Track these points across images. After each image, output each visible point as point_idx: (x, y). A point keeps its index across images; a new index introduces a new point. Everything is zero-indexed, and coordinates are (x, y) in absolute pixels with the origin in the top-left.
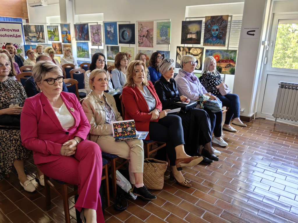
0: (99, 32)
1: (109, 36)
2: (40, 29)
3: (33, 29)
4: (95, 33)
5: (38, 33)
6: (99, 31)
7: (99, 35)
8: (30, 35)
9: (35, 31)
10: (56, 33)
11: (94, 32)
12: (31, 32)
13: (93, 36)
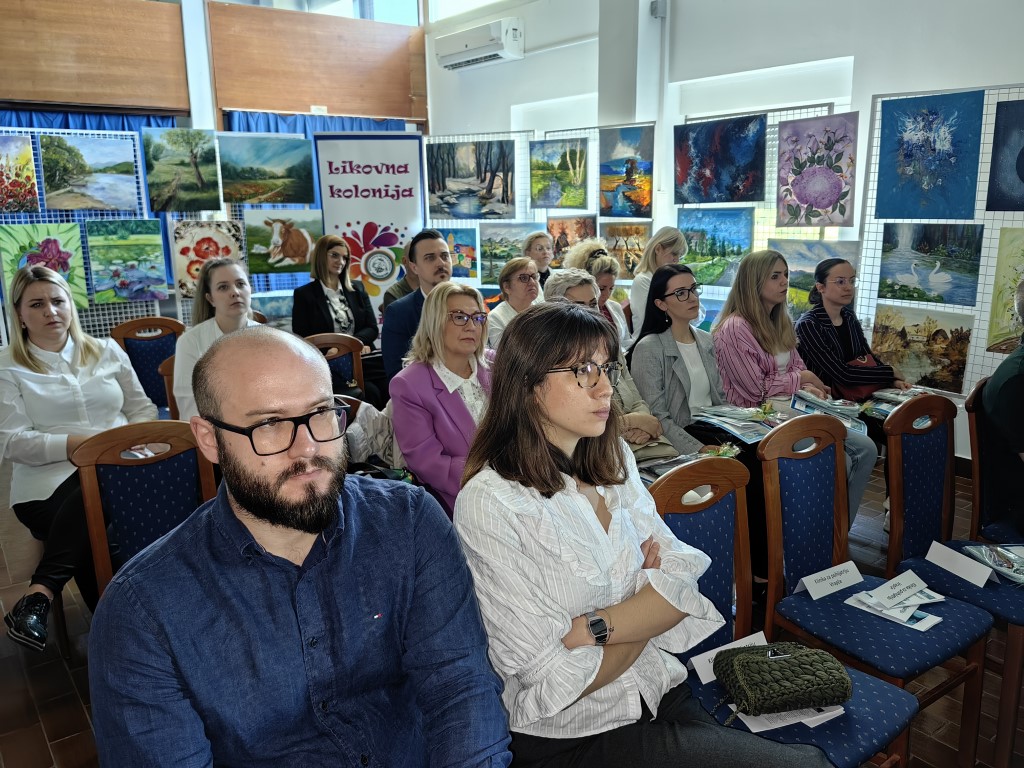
0: (839, 156)
1: (910, 170)
2: (497, 159)
3: (466, 159)
4: (812, 161)
5: (488, 175)
6: (838, 147)
7: (839, 170)
8: (452, 185)
9: (472, 166)
10: (571, 171)
11: (804, 158)
12: (455, 175)
13: (791, 178)
